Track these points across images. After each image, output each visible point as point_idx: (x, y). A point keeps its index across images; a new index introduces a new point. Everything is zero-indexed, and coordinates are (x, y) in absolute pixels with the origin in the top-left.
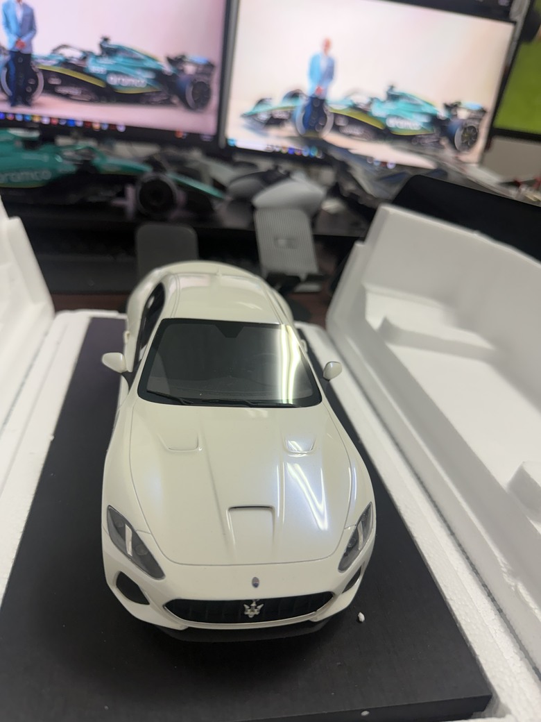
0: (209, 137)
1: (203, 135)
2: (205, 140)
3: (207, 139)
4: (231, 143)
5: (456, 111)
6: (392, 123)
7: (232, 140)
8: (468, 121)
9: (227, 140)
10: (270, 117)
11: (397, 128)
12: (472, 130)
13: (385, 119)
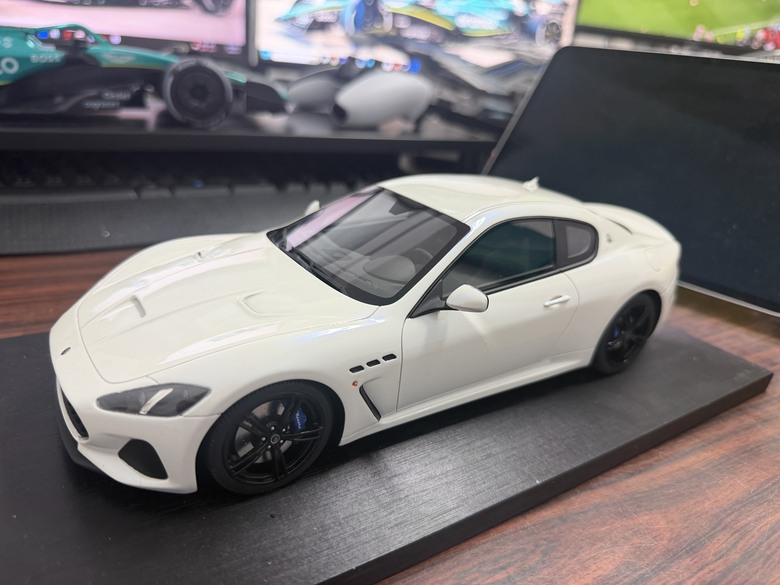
0: (236, 49)
1: (228, 46)
2: (231, 53)
3: (233, 51)
4: (265, 57)
5: (534, 6)
6: (463, 22)
7: (266, 53)
8: (551, 17)
9: (258, 52)
10: (312, 20)
11: (468, 28)
12: (554, 28)
13: (453, 17)
